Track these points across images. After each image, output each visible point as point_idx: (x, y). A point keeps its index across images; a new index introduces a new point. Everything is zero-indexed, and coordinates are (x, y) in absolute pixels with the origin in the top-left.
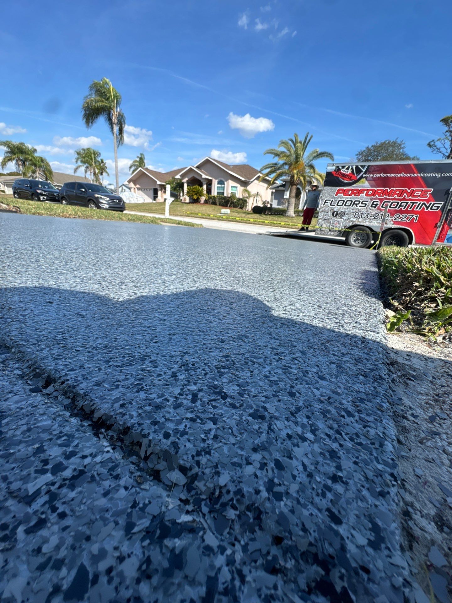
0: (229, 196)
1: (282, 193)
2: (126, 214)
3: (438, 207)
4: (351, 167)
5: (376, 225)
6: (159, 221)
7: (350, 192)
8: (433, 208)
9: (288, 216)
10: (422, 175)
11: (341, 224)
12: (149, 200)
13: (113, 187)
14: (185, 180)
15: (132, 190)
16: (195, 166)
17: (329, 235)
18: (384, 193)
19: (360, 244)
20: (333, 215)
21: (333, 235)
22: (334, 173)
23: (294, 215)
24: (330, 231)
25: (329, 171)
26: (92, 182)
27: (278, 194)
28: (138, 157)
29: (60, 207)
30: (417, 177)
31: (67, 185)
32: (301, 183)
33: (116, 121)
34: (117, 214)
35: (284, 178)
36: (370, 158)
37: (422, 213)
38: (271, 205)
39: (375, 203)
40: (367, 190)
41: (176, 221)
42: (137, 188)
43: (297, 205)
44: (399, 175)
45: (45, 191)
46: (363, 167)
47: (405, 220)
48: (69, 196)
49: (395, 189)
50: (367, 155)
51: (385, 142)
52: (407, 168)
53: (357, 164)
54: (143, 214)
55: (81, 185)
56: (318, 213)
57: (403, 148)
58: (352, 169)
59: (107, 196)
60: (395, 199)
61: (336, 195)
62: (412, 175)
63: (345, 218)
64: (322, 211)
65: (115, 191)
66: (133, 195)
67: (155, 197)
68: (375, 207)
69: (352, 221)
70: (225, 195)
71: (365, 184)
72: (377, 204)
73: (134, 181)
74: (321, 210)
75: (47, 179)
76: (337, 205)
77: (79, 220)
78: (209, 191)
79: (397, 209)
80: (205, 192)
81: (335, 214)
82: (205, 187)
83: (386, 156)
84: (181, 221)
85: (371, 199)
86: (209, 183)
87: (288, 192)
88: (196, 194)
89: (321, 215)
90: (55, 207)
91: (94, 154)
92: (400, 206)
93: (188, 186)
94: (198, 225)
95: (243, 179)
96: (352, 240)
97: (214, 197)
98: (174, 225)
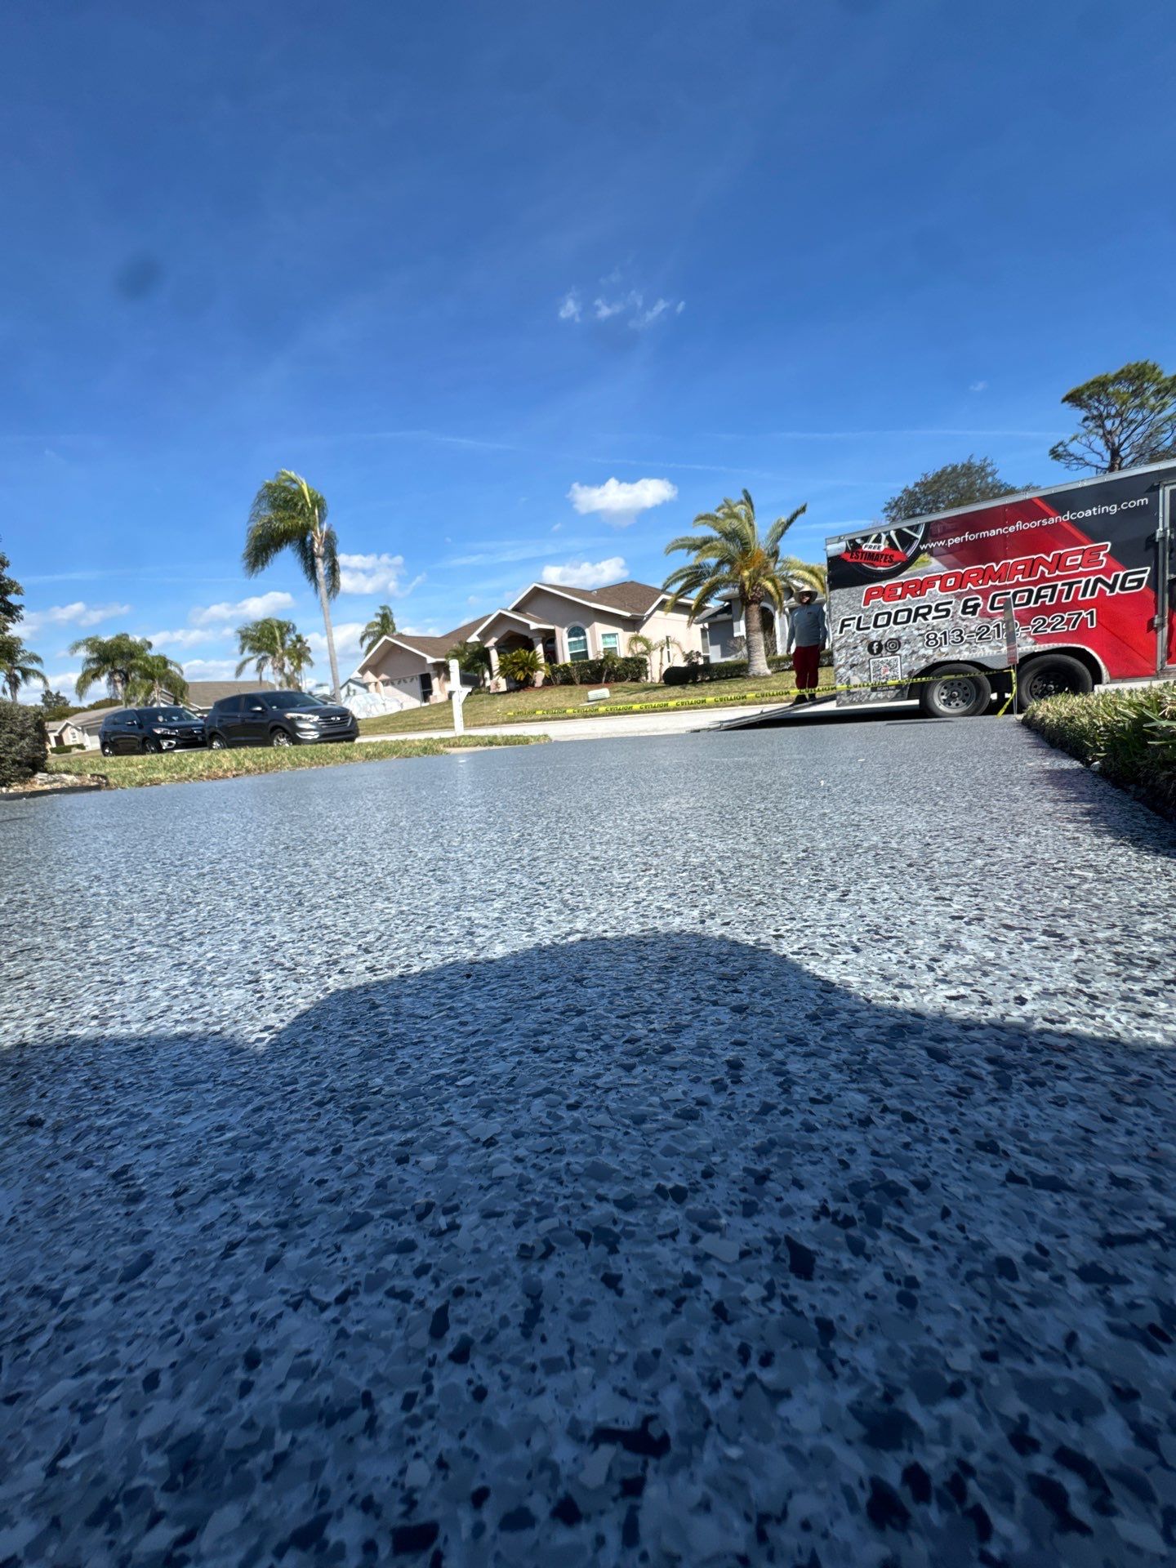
0: (601, 657)
1: (729, 626)
2: (360, 744)
3: (1140, 581)
4: (884, 536)
5: (991, 652)
6: (441, 747)
7: (899, 590)
8: (1127, 585)
9: (756, 677)
10: (1068, 516)
11: (898, 668)
12: (413, 703)
13: (326, 691)
14: (491, 643)
15: (372, 687)
16: (510, 608)
17: (874, 701)
18: (987, 575)
19: (963, 708)
20: (870, 650)
21: (885, 699)
22: (847, 557)
23: (769, 672)
24: (874, 689)
25: (831, 554)
26: (278, 689)
27: (718, 630)
28: (377, 615)
29: (202, 758)
30: (1058, 524)
31: (221, 705)
32: (768, 596)
33: (322, 550)
34: (337, 748)
35: (724, 592)
36: (918, 511)
37: (1100, 603)
38: (707, 658)
39: (970, 603)
40: (941, 578)
41: (482, 738)
42: (383, 682)
43: (771, 648)
44: (1011, 529)
45: (172, 728)
46: (915, 528)
47: (1062, 628)
48: (226, 729)
49: (1011, 561)
50: (909, 504)
51: (944, 471)
52: (1027, 510)
53: (898, 526)
54: (401, 737)
55: (252, 700)
56: (831, 654)
57: (993, 473)
58: (889, 538)
59: (314, 712)
60: (1018, 584)
61: (866, 603)
62: (1045, 522)
63: (903, 652)
64: (841, 648)
65: (332, 698)
66: (373, 699)
67: (426, 692)
68: (973, 613)
69: (924, 656)
70: (591, 657)
71: (931, 566)
72: (978, 605)
73: (374, 667)
74: (837, 645)
75: (176, 703)
76: (875, 625)
77: (247, 780)
78: (551, 655)
79: (1031, 605)
80: (542, 661)
81: (876, 649)
82: (540, 649)
83: (955, 499)
84: (495, 737)
85: (958, 596)
86: (549, 638)
87: (742, 623)
88: (521, 669)
89: (840, 658)
90: (191, 760)
91: (281, 626)
92: (1039, 596)
93: (499, 654)
94: (537, 738)
95: (628, 614)
96: (938, 701)
97: (565, 666)
98: (479, 748)
